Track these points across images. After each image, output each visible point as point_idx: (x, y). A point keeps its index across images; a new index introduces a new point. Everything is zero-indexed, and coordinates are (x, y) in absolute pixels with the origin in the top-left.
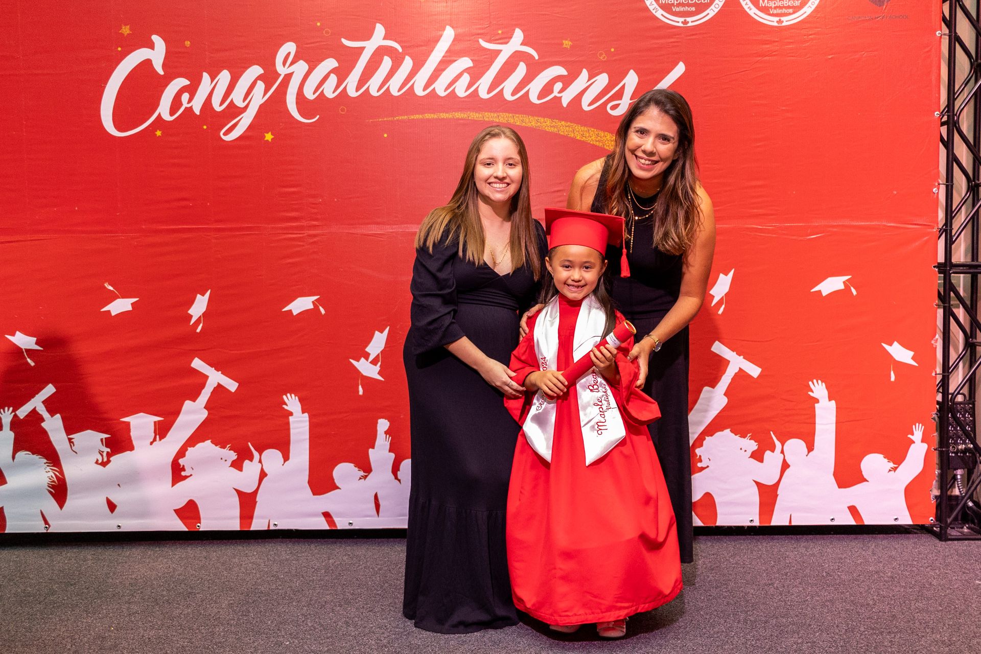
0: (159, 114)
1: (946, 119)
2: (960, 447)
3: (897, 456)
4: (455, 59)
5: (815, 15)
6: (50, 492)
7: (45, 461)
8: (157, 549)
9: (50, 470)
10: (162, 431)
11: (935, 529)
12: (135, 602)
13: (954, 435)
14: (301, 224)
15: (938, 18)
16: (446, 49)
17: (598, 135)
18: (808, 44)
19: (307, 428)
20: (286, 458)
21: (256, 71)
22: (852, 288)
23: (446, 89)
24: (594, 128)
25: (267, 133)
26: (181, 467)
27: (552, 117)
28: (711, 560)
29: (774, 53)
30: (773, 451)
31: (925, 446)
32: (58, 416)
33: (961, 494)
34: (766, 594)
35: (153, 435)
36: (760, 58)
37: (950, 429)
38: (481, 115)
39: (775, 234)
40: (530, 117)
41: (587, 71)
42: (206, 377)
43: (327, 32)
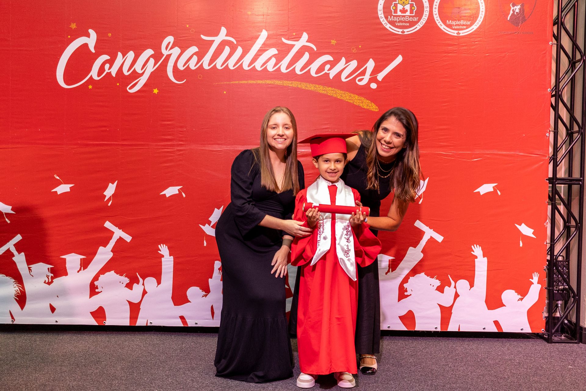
0: (91, 76)
1: (555, 93)
2: (560, 287)
3: (523, 292)
4: (267, 49)
5: (479, 30)
6: (16, 300)
7: (14, 280)
8: (79, 336)
9: (16, 286)
10: (85, 264)
11: (545, 336)
12: (65, 366)
13: (557, 280)
14: (173, 143)
15: (551, 35)
16: (262, 43)
17: (350, 96)
18: (475, 47)
19: (173, 265)
20: (159, 283)
21: (149, 52)
22: (498, 191)
23: (262, 66)
24: (348, 92)
25: (155, 89)
26: (96, 286)
27: (324, 84)
28: (411, 350)
29: (455, 52)
30: (450, 287)
31: (540, 286)
32: (23, 254)
33: (561, 316)
34: (444, 370)
35: (80, 266)
36: (446, 54)
37: (554, 276)
38: (281, 82)
39: (453, 157)
40: (310, 84)
41: (345, 58)
42: (113, 233)
43: (192, 31)
